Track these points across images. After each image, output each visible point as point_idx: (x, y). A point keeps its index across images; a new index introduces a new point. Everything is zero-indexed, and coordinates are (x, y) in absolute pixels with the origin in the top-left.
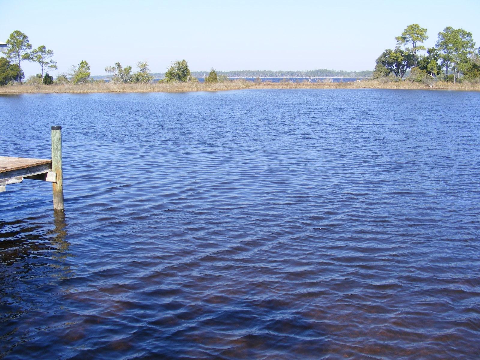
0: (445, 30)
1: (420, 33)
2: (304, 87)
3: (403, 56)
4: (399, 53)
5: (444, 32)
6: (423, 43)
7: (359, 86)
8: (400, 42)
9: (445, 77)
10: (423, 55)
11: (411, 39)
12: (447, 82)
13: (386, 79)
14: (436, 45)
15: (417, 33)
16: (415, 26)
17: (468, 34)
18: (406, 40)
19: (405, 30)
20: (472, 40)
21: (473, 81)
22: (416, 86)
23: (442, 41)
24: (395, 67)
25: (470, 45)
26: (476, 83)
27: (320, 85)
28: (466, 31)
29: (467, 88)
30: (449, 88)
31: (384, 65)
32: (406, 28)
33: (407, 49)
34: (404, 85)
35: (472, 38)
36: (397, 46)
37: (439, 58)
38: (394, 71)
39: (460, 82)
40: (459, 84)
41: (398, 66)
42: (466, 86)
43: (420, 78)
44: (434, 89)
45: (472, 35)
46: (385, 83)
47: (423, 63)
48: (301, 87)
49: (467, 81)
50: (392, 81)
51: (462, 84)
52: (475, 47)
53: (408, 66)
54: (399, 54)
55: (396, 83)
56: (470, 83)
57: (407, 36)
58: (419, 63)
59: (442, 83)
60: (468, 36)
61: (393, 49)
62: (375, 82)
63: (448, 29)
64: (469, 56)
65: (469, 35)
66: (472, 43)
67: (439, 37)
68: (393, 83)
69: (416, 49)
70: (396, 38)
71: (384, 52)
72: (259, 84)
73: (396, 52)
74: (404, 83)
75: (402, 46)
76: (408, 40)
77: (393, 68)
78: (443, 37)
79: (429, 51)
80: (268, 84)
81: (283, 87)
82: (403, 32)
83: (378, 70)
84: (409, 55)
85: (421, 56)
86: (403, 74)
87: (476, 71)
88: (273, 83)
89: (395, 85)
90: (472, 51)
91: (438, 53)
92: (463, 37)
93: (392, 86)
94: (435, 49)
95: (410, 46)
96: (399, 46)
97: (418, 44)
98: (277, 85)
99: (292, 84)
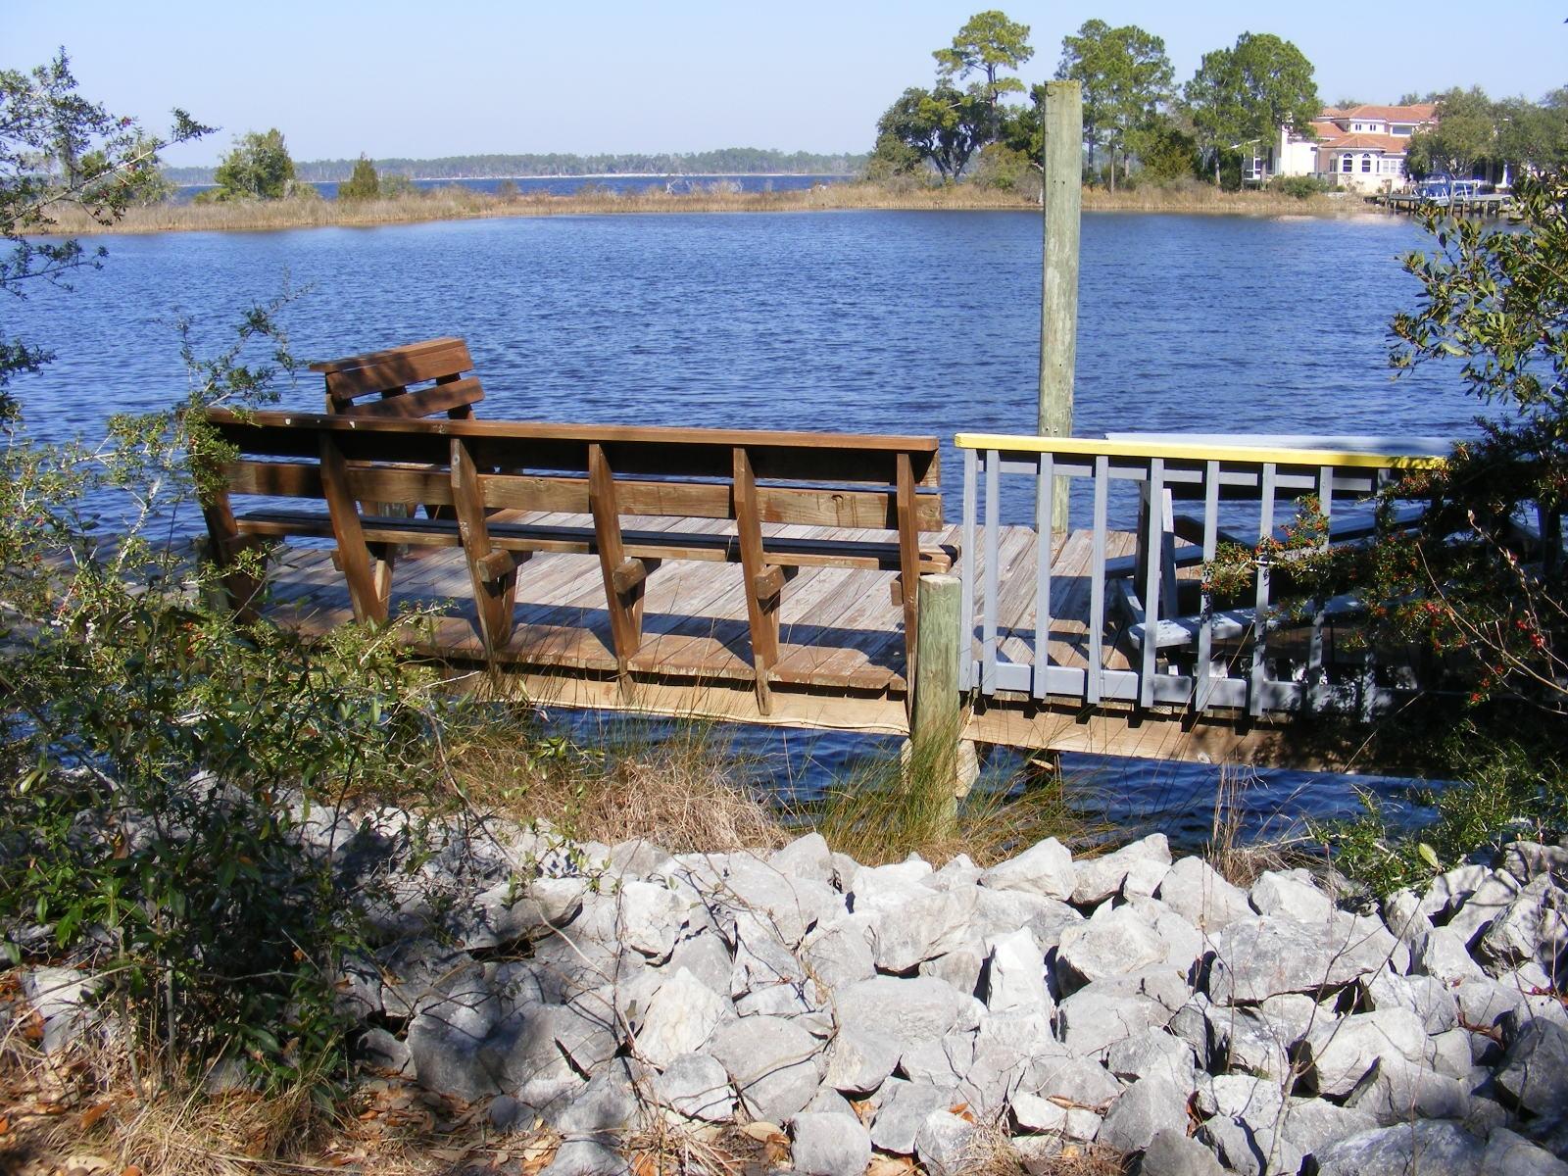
0: (1083, 31)
1: (1006, 40)
2: (648, 208)
3: (957, 109)
4: (945, 101)
5: (1081, 37)
6: (1016, 68)
7: (820, 202)
8: (949, 65)
9: (1083, 171)
10: (1019, 104)
11: (981, 57)
12: (1090, 187)
13: (902, 179)
14: (1058, 74)
15: (998, 38)
16: (994, 17)
17: (1153, 42)
18: (965, 60)
19: (963, 29)
20: (1166, 62)
21: (1169, 184)
22: (996, 200)
23: (1078, 61)
24: (936, 143)
25: (1159, 74)
26: (1178, 189)
27: (698, 200)
28: (1147, 32)
29: (1148, 206)
30: (1095, 205)
31: (903, 138)
32: (966, 22)
33: (974, 87)
34: (959, 199)
35: (1167, 54)
36: (941, 77)
38: (933, 154)
39: (1130, 187)
40: (1125, 194)
41: (947, 137)
42: (1148, 200)
43: (1007, 176)
45: (1166, 47)
46: (902, 191)
47: (1019, 129)
48: (641, 208)
49: (1150, 186)
50: (922, 187)
51: (1135, 192)
52: (1174, 81)
53: (977, 139)
54: (944, 106)
55: (936, 193)
56: (1159, 189)
57: (970, 49)
58: (1005, 132)
60: (1152, 50)
61: (931, 87)
62: (871, 190)
63: (1092, 26)
64: (1160, 109)
65: (1158, 44)
66: (1165, 68)
67: (1065, 52)
68: (926, 191)
69: (996, 86)
70: (936, 55)
71: (902, 95)
72: (512, 201)
73: (939, 96)
74: (958, 190)
75: (956, 76)
76: (972, 59)
77: (932, 144)
78: (1078, 51)
79: (1037, 94)
80: (538, 202)
81: (586, 208)
82: (957, 34)
83: (883, 153)
84: (975, 106)
85: (1013, 110)
86: (961, 166)
87: (1178, 153)
88: (556, 199)
89: (932, 199)
90: (1165, 92)
92: (1139, 52)
93: (923, 200)
95: (979, 76)
96: (948, 77)
97: (1002, 72)
98: (566, 203)
99: (612, 201)
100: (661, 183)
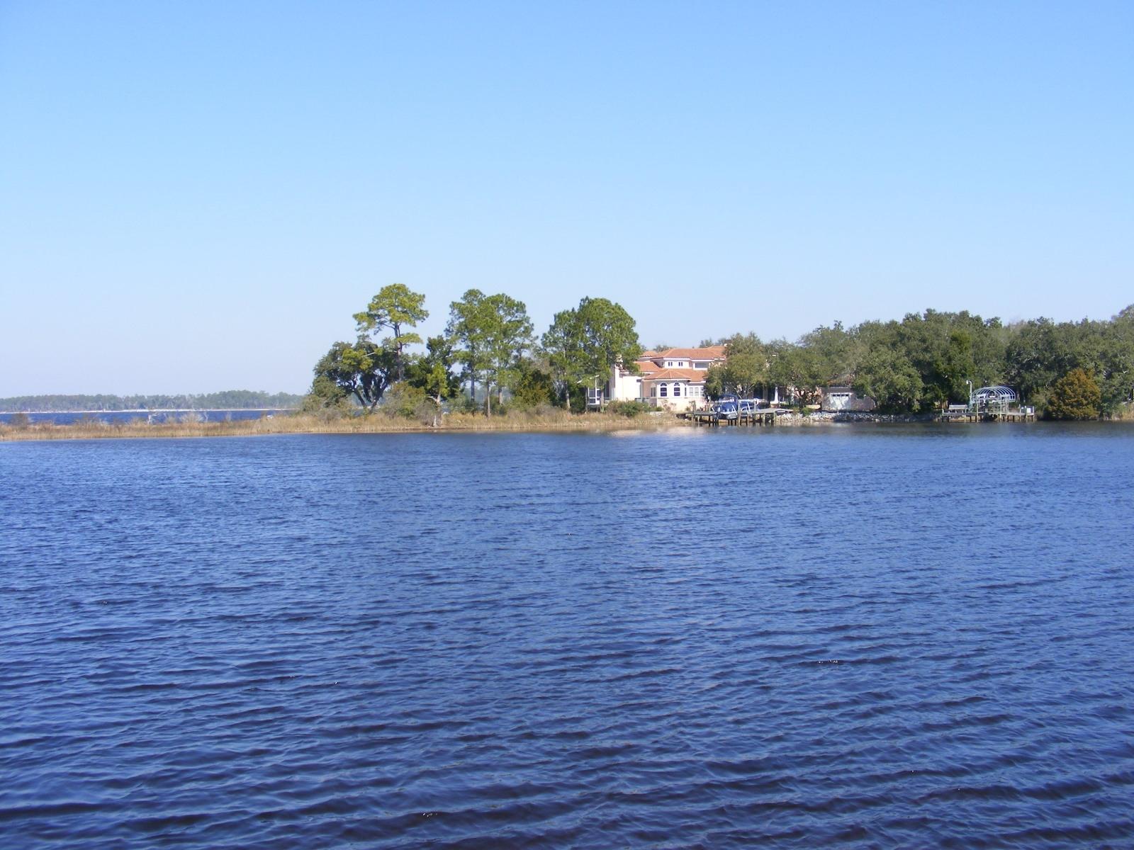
0: (465, 298)
1: (407, 305)
2: (129, 434)
3: (372, 357)
4: (363, 351)
5: (464, 302)
6: (415, 326)
7: (266, 428)
8: (365, 324)
9: (467, 402)
10: (419, 353)
11: (389, 318)
12: (473, 413)
13: (330, 411)
14: (447, 331)
15: (402, 304)
16: (398, 288)
17: (517, 305)
18: (378, 321)
19: (375, 297)
20: (527, 320)
21: (532, 409)
22: (401, 425)
23: (462, 320)
24: (359, 382)
25: (522, 329)
26: (538, 413)
27: (171, 428)
28: (513, 298)
29: (516, 427)
30: (476, 427)
31: (334, 379)
32: (378, 292)
33: (387, 341)
34: (374, 424)
35: (527, 314)
36: (360, 333)
37: (455, 360)
38: (356, 392)
39: (503, 412)
40: (499, 418)
41: (367, 378)
42: (516, 422)
43: (409, 407)
44: (443, 431)
45: (527, 309)
46: (329, 419)
47: (419, 371)
48: (123, 434)
49: (517, 411)
50: (345, 416)
51: (507, 416)
52: (534, 334)
53: (389, 380)
54: (360, 354)
55: (355, 420)
56: (524, 414)
57: (381, 312)
58: (408, 374)
59: (460, 415)
60: (517, 311)
61: (354, 341)
62: (306, 419)
63: (472, 294)
64: (526, 354)
65: (521, 307)
66: (526, 325)
67: (452, 313)
68: (348, 419)
69: (402, 340)
70: (356, 316)
71: (331, 348)
72: (24, 429)
73: (359, 347)
74: (373, 418)
75: (371, 332)
76: (383, 319)
77: (355, 383)
78: (461, 311)
79: (432, 345)
80: (45, 430)
81: (81, 434)
82: (370, 301)
83: (318, 391)
84: (385, 354)
85: (415, 357)
86: (377, 399)
87: (539, 387)
88: (59, 427)
89: (352, 424)
90: (527, 342)
91: (453, 349)
92: (507, 313)
93: (345, 426)
94: (445, 339)
95: (388, 332)
96: (366, 334)
97: (405, 328)
98: (64, 431)
99: (102, 429)
100: (144, 417)
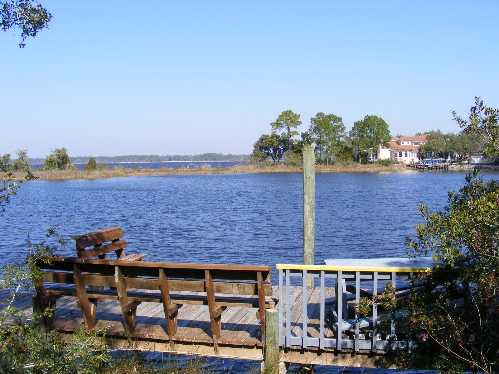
0: (317, 116)
1: (293, 119)
2: (181, 173)
3: (278, 141)
4: (274, 138)
5: (316, 118)
6: (296, 128)
7: (236, 170)
8: (275, 127)
9: (318, 159)
10: (297, 139)
11: (285, 124)
12: (320, 164)
13: (261, 163)
14: (309, 130)
15: (290, 119)
16: (289, 112)
17: (338, 119)
18: (280, 126)
19: (279, 116)
20: (343, 125)
21: (345, 163)
22: (291, 169)
23: (315, 125)
24: (272, 151)
25: (341, 129)
26: (348, 164)
27: (197, 170)
28: (336, 116)
29: (339, 170)
30: (322, 170)
31: (261, 150)
32: (280, 114)
33: (283, 134)
34: (280, 169)
35: (343, 122)
36: (273, 131)
37: (313, 142)
38: (271, 155)
39: (333, 164)
40: (331, 166)
41: (275, 149)
42: (339, 168)
43: (294, 162)
45: (342, 120)
46: (261, 167)
47: (298, 147)
48: (179, 173)
49: (339, 164)
50: (267, 165)
51: (335, 166)
52: (346, 131)
53: (285, 150)
54: (274, 140)
55: (272, 167)
56: (342, 164)
57: (282, 122)
58: (293, 148)
60: (338, 121)
61: (270, 134)
62: (252, 167)
63: (320, 114)
64: (341, 139)
65: (340, 119)
66: (342, 127)
67: (311, 122)
68: (269, 167)
69: (290, 134)
70: (271, 124)
71: (261, 137)
72: (138, 171)
73: (272, 137)
74: (279, 166)
75: (277, 130)
76: (282, 125)
77: (270, 152)
78: (315, 122)
79: (303, 136)
80: (147, 171)
81: (162, 173)
82: (277, 118)
83: (255, 155)
84: (284, 140)
85: (296, 141)
86: (280, 158)
87: (348, 153)
88: (152, 170)
89: (271, 169)
90: (343, 134)
91: (312, 137)
92: (334, 122)
93: (268, 170)
94: (308, 133)
95: (285, 130)
96: (275, 131)
97: (292, 129)
98: (156, 172)
99: (170, 171)
